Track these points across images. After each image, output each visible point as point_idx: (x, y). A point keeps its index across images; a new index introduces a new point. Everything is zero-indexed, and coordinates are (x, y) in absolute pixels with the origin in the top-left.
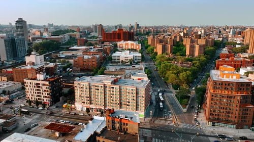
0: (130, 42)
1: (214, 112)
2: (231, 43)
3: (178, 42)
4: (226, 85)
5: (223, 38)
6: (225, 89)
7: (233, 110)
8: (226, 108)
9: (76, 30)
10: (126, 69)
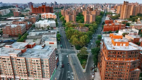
0: (49, 14)
1: (108, 76)
2: (109, 13)
3: (79, 14)
4: (119, 53)
5: (105, 10)
6: (118, 57)
7: (124, 74)
8: (119, 73)
9: (15, 6)
10: (43, 34)
